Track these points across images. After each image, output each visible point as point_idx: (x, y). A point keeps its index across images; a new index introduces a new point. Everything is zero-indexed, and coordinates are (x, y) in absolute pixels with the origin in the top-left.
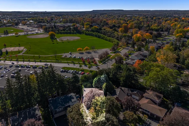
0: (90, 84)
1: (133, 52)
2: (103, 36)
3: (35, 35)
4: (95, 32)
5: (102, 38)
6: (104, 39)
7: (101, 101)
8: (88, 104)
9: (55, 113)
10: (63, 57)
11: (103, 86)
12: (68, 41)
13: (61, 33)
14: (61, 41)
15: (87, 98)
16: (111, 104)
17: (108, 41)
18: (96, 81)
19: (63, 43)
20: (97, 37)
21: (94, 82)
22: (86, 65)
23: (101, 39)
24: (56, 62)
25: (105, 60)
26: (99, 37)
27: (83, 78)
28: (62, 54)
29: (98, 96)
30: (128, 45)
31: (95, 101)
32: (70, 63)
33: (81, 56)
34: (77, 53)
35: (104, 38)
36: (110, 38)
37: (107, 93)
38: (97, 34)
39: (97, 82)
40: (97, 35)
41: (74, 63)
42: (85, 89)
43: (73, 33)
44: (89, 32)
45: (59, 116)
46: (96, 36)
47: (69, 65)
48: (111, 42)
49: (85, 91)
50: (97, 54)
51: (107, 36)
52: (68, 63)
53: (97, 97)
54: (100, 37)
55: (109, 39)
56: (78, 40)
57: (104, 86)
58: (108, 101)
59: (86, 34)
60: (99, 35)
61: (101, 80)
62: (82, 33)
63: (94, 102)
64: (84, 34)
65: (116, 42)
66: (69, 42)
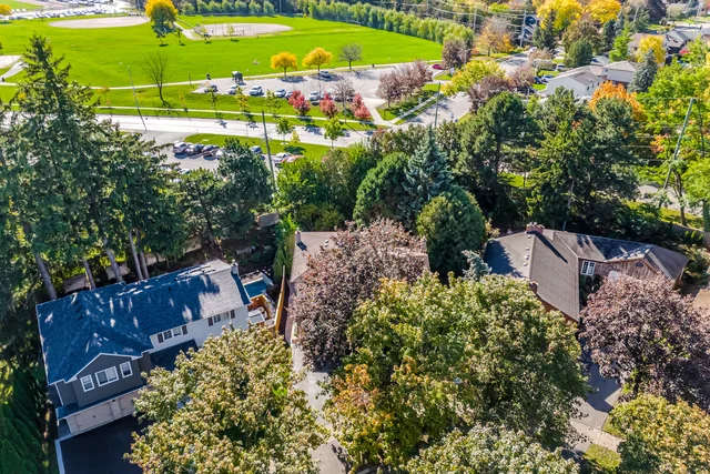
0: (335, 214)
1: (550, 73)
2: (396, 14)
3: (90, 17)
4: (359, 3)
5: (390, 29)
6: (398, 32)
7: (429, 313)
8: (325, 333)
9: (73, 407)
10: (201, 91)
11: (420, 218)
12: (234, 38)
13: (205, 12)
14: (199, 38)
15: (314, 291)
16: (514, 336)
17: (419, 37)
18: (373, 191)
19: (209, 42)
20: (366, 25)
21: (360, 196)
22: (312, 127)
23: (385, 33)
24: (157, 115)
25: (411, 106)
26: (377, 23)
27: (296, 178)
28: (193, 82)
29: (402, 274)
30: (519, 48)
31: (384, 313)
32: (231, 117)
33: (289, 88)
34: (273, 78)
35: (400, 23)
36: (430, 21)
37: (467, 253)
38: (368, 10)
39: (383, 195)
40: (367, 16)
41: (251, 117)
42: (305, 237)
43: (260, 13)
44: (330, 7)
45: (109, 419)
46: (363, 21)
47: (224, 124)
48: (434, 39)
49: (303, 247)
50: (369, 81)
51: (412, 14)
52: (219, 116)
53: (393, 286)
54: (383, 21)
55: (426, 26)
56: (278, 36)
57: (427, 219)
58: (490, 316)
59: (318, 16)
60: (375, 16)
61: (408, 184)
62: (300, 11)
63: (370, 322)
64: (308, 13)
65: (461, 33)
66: (236, 41)
